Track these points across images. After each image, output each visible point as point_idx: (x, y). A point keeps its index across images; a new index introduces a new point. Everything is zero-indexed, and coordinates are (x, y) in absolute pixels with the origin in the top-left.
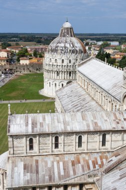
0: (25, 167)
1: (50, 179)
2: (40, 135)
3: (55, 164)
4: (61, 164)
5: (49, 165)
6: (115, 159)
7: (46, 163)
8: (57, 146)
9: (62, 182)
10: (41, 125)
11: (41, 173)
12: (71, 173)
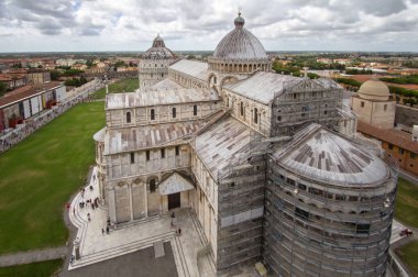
0: (123, 137)
1: (148, 144)
2: (137, 108)
3: (152, 132)
4: (158, 132)
5: (146, 133)
6: (205, 124)
7: (143, 132)
8: (153, 118)
9: (159, 146)
10: (138, 100)
11: (138, 140)
12: (167, 138)
